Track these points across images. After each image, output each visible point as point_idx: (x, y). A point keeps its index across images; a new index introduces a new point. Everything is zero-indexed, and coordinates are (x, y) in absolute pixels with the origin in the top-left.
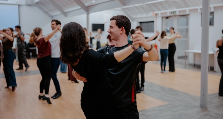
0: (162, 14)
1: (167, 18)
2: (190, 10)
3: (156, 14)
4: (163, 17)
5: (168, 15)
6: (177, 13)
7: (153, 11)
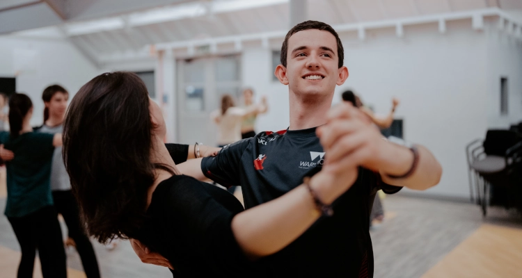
0: (175, 50)
1: (189, 60)
2: (245, 43)
3: (161, 53)
4: (177, 60)
5: (191, 53)
6: (214, 50)
7: (152, 43)
